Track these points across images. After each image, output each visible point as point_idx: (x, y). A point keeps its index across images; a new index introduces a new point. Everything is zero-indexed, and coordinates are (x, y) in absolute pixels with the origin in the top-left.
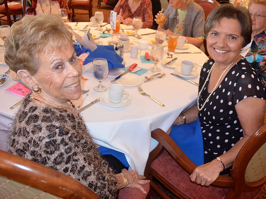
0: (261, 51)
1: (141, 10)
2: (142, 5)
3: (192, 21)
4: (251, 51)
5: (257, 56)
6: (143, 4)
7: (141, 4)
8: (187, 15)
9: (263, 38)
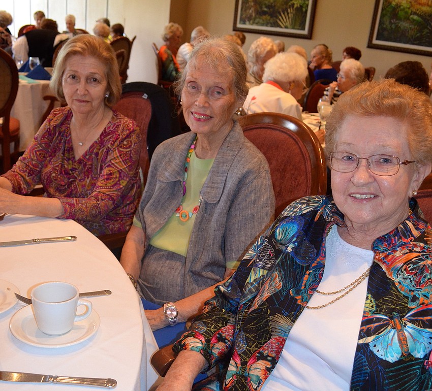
0: (422, 308)
1: (97, 154)
2: (106, 139)
3: (226, 192)
4: (379, 310)
5: (410, 330)
6: (109, 134)
7: (104, 134)
8: (214, 172)
9: (411, 251)
